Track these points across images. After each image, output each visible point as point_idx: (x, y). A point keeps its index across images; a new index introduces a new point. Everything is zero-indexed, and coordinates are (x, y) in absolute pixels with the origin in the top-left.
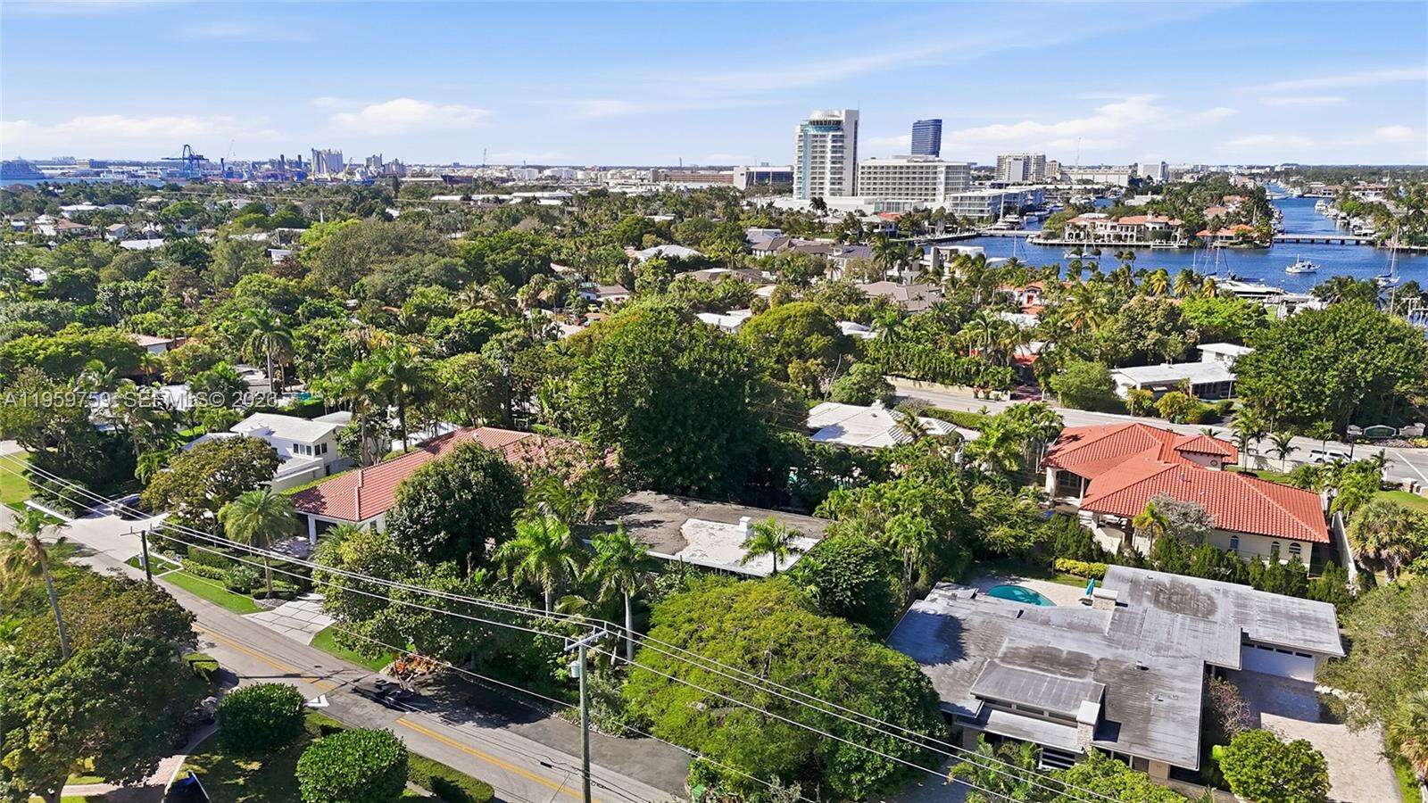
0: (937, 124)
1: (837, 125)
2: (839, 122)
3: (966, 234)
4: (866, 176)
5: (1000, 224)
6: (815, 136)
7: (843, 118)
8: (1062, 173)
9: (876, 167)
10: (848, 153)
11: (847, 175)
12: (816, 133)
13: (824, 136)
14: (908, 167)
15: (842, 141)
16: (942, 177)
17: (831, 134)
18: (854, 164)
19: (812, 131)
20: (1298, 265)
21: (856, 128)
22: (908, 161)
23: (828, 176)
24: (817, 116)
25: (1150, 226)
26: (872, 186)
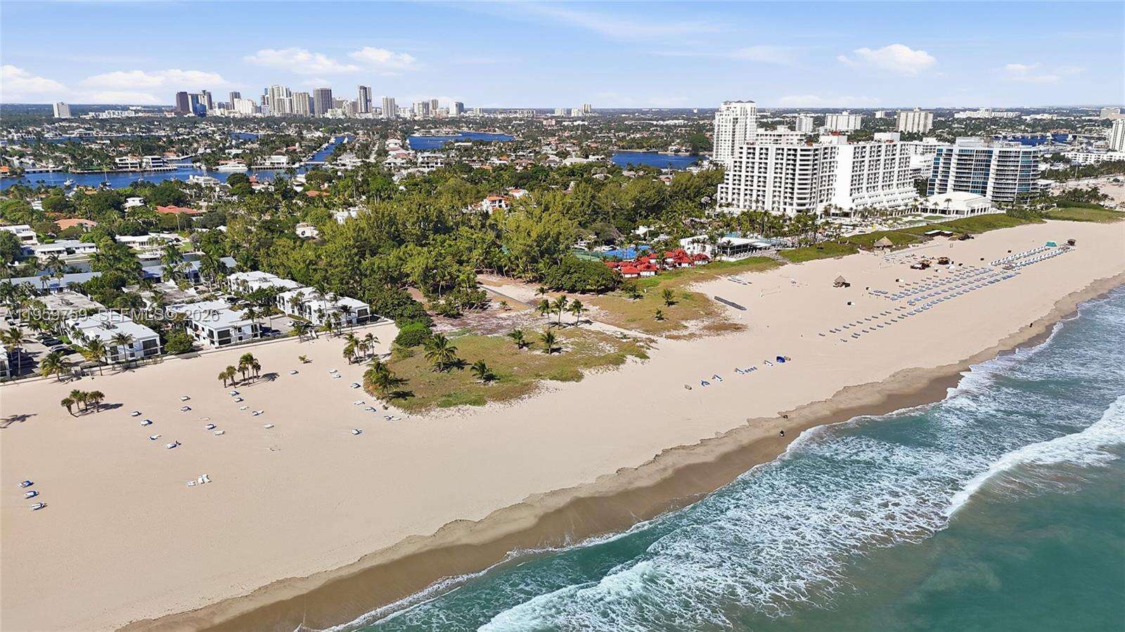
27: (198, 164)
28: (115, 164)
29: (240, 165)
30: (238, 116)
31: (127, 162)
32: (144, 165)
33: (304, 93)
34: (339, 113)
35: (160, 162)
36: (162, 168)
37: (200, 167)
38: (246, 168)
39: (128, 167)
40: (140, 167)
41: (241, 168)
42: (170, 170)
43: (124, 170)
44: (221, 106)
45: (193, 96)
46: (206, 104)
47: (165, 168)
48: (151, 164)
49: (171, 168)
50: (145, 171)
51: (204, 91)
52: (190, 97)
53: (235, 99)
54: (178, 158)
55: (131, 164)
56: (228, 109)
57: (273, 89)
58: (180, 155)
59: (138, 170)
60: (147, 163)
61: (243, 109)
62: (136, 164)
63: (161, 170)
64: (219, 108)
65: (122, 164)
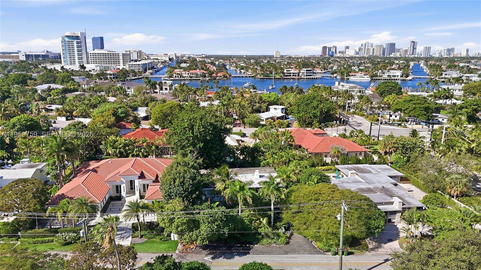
0: (102, 39)
1: (77, 38)
2: (78, 36)
3: (140, 77)
4: (92, 57)
5: (147, 73)
6: (69, 41)
7: (79, 35)
8: (148, 56)
9: (95, 54)
10: (83, 48)
11: (84, 56)
12: (69, 40)
13: (73, 42)
14: (108, 54)
15: (81, 44)
16: (121, 57)
17: (75, 41)
18: (86, 52)
19: (67, 39)
20: (247, 83)
21: (85, 39)
22: (108, 52)
23: (76, 57)
24: (68, 34)
25: (199, 73)
26: (95, 60)
27: (335, 75)
28: (283, 73)
29: (365, 76)
30: (348, 56)
31: (291, 72)
32: (301, 74)
33: (381, 45)
34: (398, 55)
35: (311, 73)
36: (311, 77)
37: (336, 77)
38: (369, 79)
39: (291, 76)
40: (298, 76)
41: (366, 78)
42: (316, 78)
43: (288, 77)
44: (340, 52)
45: (329, 48)
46: (334, 51)
47: (314, 77)
48: (305, 74)
49: (317, 77)
50: (301, 78)
51: (334, 46)
52: (327, 48)
53: (347, 49)
54: (321, 72)
55: (293, 73)
56: (343, 54)
57: (365, 44)
58: (323, 70)
59: (296, 77)
60: (303, 73)
61: (350, 53)
62: (296, 73)
63: (311, 78)
64: (339, 53)
65: (288, 73)
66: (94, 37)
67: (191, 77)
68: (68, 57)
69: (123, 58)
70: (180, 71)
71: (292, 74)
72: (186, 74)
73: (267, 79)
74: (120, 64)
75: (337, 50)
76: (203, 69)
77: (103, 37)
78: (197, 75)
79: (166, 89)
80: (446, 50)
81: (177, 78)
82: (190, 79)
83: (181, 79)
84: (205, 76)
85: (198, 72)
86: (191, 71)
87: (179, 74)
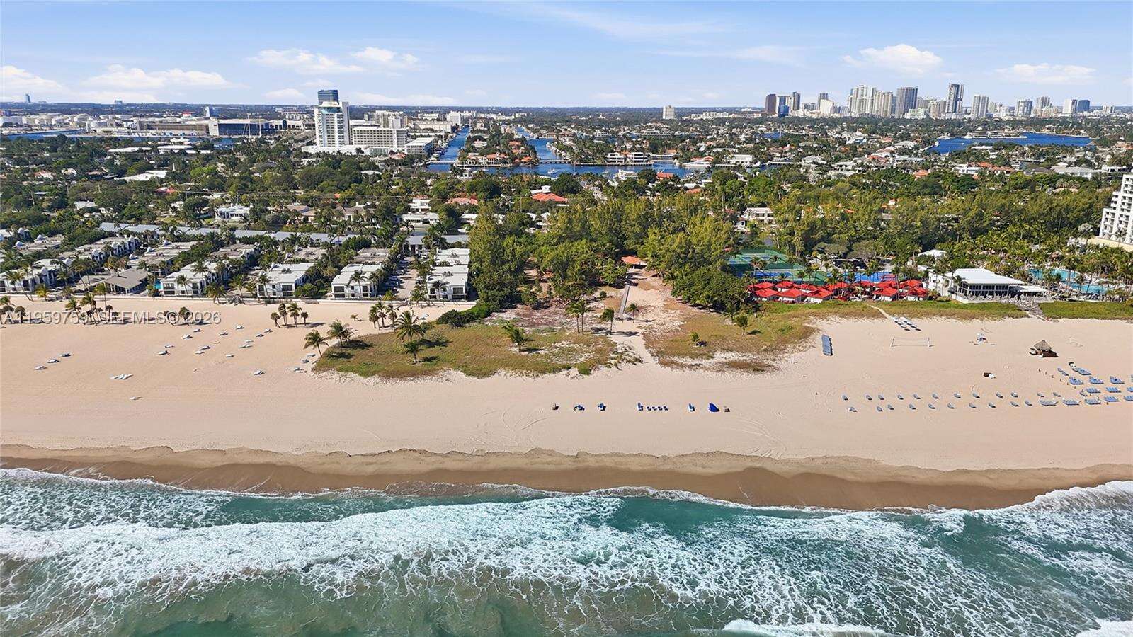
2: (339, 108)
4: (356, 135)
6: (327, 115)
7: (340, 106)
10: (345, 123)
11: (346, 134)
13: (332, 115)
14: (378, 131)
15: (342, 117)
16: (395, 135)
17: (335, 114)
18: (349, 128)
19: (325, 112)
23: (337, 135)
24: (327, 105)
25: (498, 159)
26: (360, 140)
28: (606, 158)
33: (888, 92)
34: (920, 113)
35: (641, 158)
36: (641, 163)
39: (615, 161)
40: (625, 161)
43: (612, 164)
44: (806, 107)
45: (780, 98)
46: (792, 105)
48: (634, 160)
50: (627, 165)
51: (795, 93)
52: (777, 99)
53: (821, 100)
55: (618, 158)
56: (812, 110)
59: (622, 163)
60: (630, 158)
62: (622, 159)
64: (804, 109)
65: (611, 158)
66: (322, 91)
67: (489, 163)
68: (326, 135)
69: (398, 136)
70: (474, 156)
71: (617, 160)
72: (482, 159)
73: (584, 165)
74: (394, 146)
75: (801, 102)
76: (505, 153)
77: (337, 91)
78: (496, 160)
79: (466, 175)
80: (1021, 104)
81: (472, 165)
82: (487, 165)
83: (477, 165)
84: (505, 162)
85: (498, 156)
86: (489, 156)
87: (474, 159)
